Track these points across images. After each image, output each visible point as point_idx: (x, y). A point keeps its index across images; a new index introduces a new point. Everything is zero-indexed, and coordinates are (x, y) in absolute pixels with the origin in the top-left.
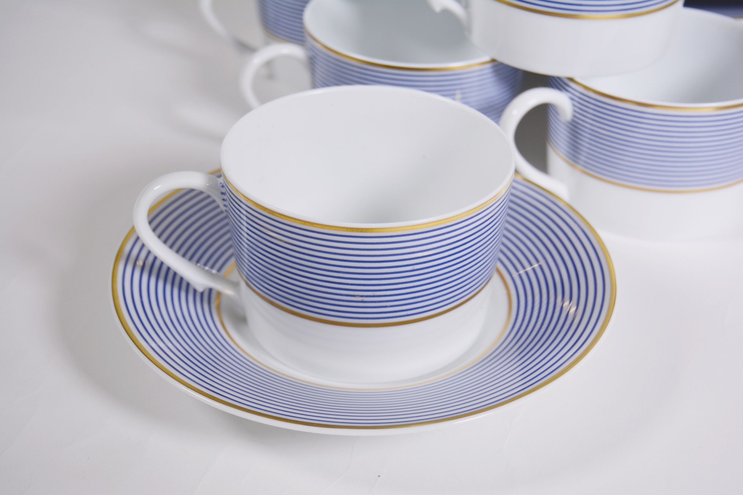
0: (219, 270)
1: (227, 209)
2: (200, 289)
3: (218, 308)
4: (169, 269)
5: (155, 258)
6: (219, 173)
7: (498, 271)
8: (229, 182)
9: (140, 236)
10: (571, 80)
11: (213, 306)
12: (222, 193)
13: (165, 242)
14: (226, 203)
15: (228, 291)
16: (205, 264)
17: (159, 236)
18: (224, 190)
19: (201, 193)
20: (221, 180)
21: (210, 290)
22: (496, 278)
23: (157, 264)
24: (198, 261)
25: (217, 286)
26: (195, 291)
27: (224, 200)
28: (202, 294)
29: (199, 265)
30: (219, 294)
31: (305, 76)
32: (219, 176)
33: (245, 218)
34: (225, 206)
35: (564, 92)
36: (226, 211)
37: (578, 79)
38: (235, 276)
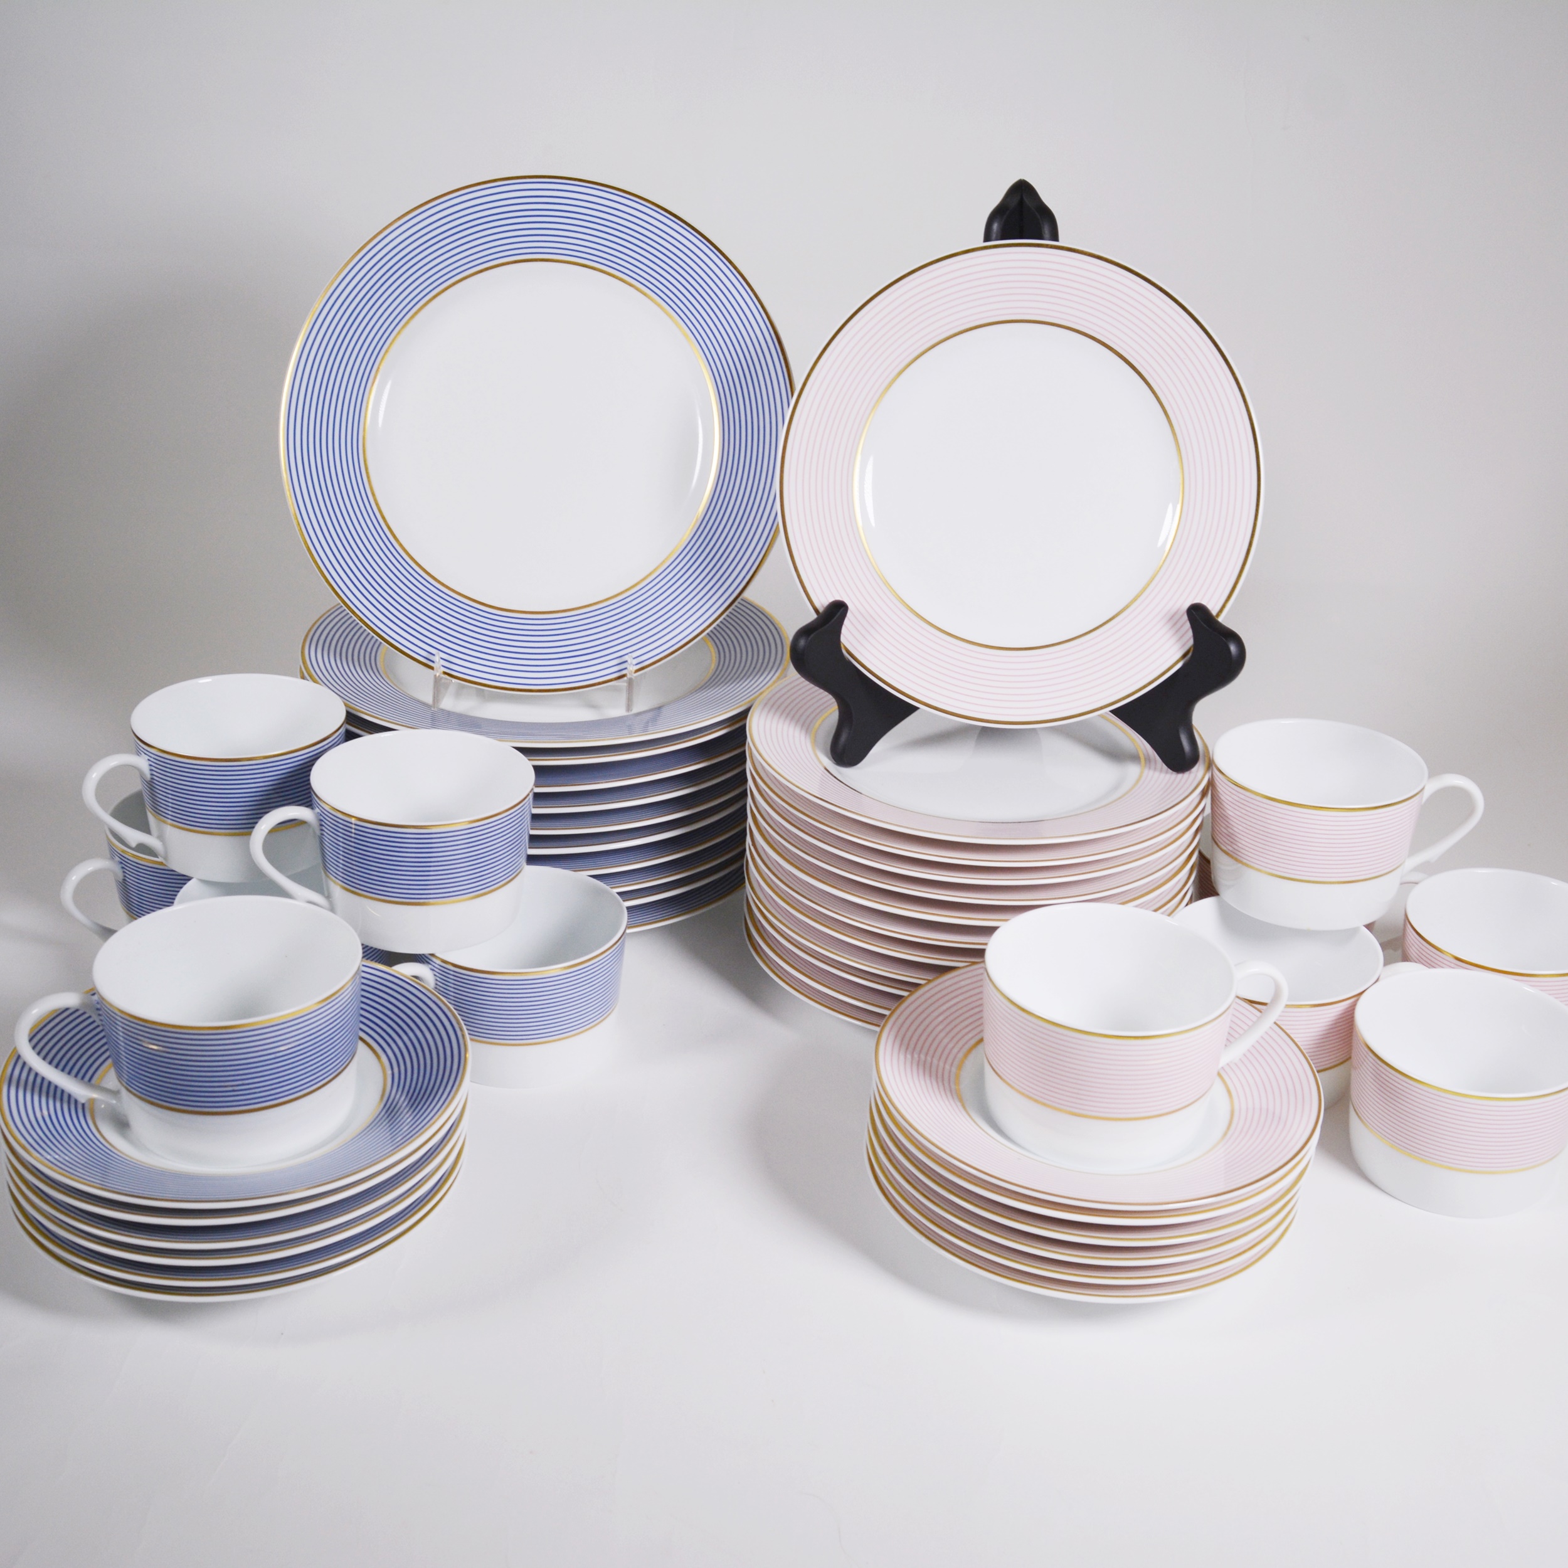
1: (103, 1023)
2: (82, 1100)
4: (50, 1083)
6: (93, 992)
7: (361, 1039)
8: (103, 999)
12: (98, 1009)
14: (102, 1018)
17: (39, 1054)
18: (99, 1006)
19: (78, 1010)
20: (96, 997)
27: (99, 1015)
32: (94, 994)
33: (120, 1029)
34: (101, 1020)
35: (427, 963)
36: (102, 1025)
37: (437, 955)
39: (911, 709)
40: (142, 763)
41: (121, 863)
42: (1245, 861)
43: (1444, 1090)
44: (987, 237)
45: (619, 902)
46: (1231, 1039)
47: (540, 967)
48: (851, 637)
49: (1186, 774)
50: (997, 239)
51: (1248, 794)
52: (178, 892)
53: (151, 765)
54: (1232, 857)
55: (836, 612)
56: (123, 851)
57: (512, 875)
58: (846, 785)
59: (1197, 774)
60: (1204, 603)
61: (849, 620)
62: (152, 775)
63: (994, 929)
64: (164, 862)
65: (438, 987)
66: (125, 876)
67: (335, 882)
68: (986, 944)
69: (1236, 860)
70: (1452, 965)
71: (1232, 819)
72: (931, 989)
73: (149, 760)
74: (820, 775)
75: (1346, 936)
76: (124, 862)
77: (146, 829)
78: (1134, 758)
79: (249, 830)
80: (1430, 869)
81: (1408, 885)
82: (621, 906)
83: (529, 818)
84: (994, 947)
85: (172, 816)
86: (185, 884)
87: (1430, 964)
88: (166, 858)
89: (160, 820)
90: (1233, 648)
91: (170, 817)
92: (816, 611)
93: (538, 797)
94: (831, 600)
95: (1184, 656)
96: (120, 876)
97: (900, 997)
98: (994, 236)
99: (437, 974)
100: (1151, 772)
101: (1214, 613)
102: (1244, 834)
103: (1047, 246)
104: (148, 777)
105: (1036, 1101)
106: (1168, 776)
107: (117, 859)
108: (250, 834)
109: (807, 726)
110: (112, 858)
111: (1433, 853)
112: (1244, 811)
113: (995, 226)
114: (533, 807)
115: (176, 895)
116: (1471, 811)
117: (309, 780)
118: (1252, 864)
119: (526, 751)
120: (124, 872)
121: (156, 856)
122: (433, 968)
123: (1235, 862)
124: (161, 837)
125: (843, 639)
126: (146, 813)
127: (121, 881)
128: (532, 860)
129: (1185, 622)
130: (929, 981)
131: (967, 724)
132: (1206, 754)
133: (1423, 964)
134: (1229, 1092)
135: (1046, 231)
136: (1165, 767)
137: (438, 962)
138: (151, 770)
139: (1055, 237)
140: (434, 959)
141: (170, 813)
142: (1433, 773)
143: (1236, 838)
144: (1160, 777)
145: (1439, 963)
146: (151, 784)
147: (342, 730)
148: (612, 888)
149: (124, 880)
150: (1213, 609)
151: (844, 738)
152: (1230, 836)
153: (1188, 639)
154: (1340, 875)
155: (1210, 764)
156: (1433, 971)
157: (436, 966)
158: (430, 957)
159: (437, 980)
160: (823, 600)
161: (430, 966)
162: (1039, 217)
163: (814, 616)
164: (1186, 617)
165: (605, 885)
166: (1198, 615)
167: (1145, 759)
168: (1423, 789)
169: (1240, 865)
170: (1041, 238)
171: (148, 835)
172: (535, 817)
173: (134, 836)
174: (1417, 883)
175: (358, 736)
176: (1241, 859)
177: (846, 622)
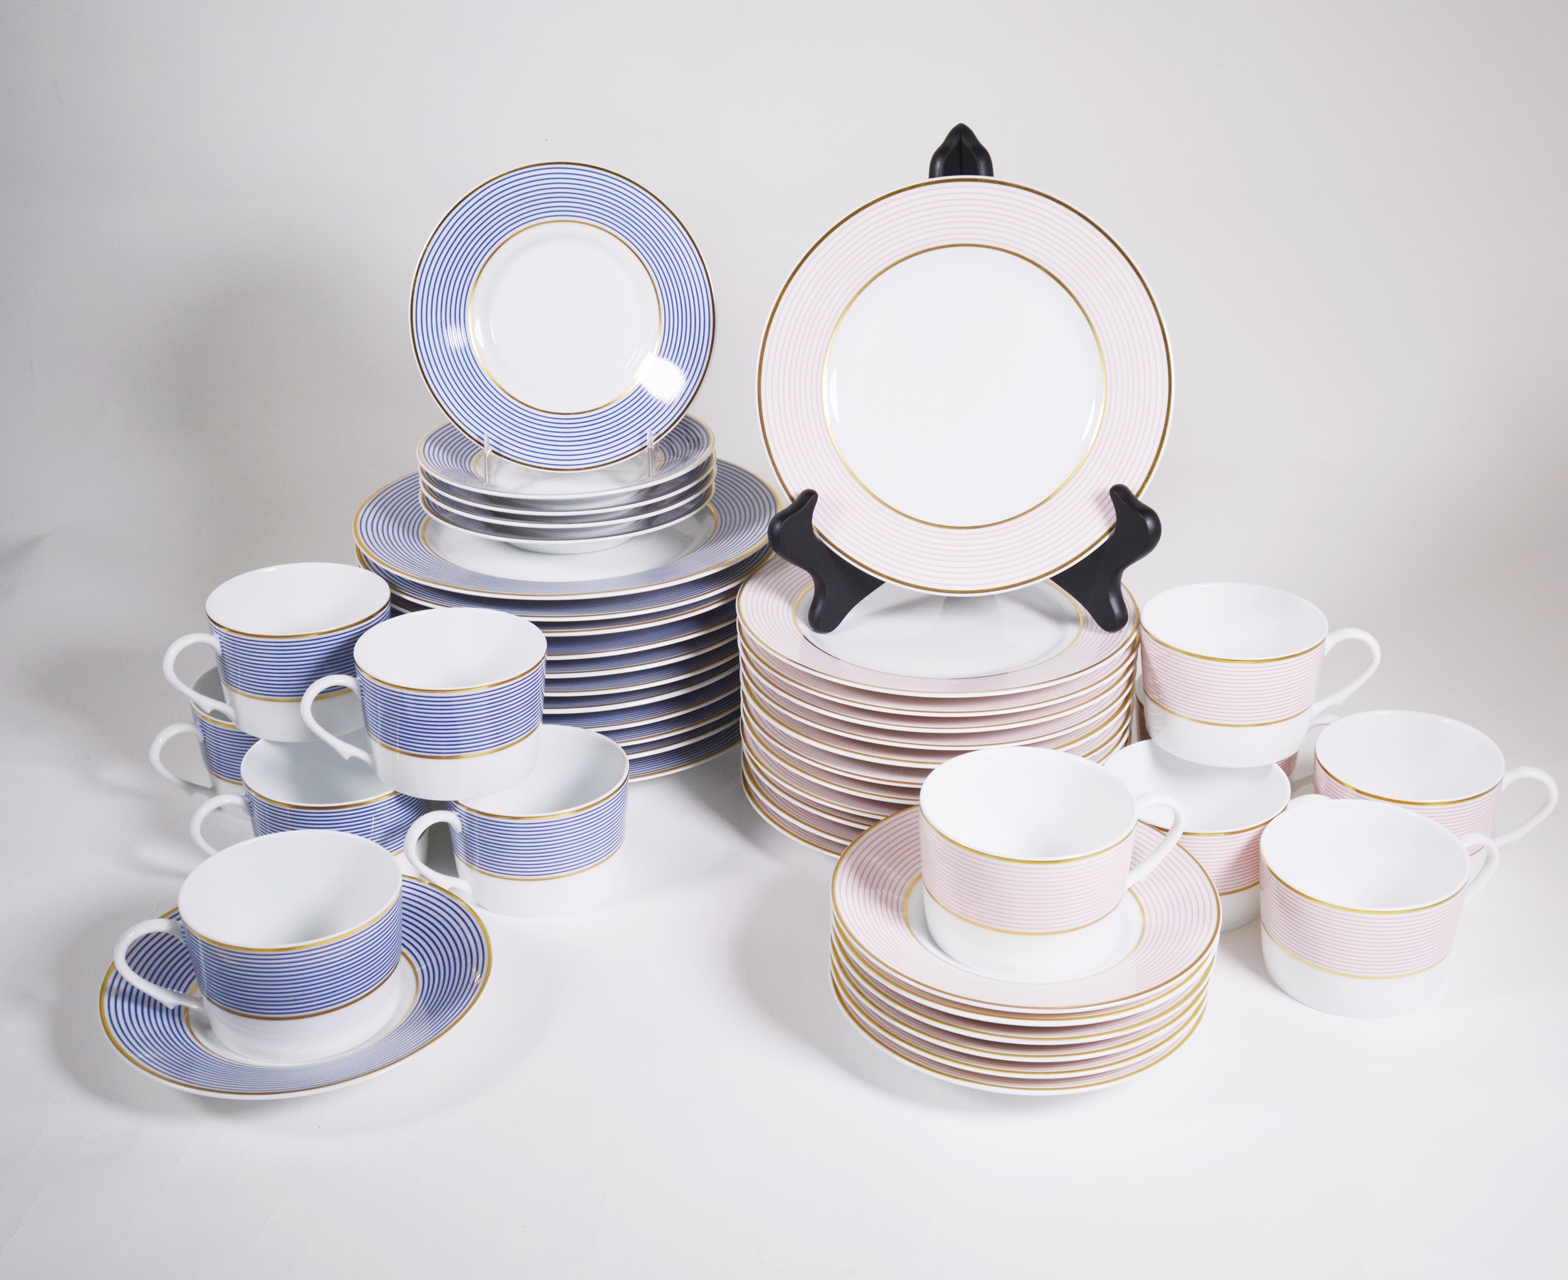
0: (185, 991)
3: (187, 1020)
5: (133, 987)
9: (119, 971)
10: (456, 802)
11: (183, 1019)
12: (183, 933)
13: (139, 974)
14: (186, 939)
15: (194, 1006)
16: (173, 988)
17: (134, 970)
18: (183, 931)
19: (167, 934)
20: (180, 922)
21: (180, 1007)
22: (403, 960)
23: (135, 992)
24: (167, 987)
25: (185, 1003)
26: (167, 1009)
27: (184, 937)
28: (173, 1010)
29: (168, 989)
30: (187, 1009)
31: (246, 823)
32: (178, 920)
34: (186, 941)
35: (454, 811)
37: (460, 802)
38: (198, 993)
39: (878, 583)
40: (214, 641)
41: (202, 727)
42: (1170, 709)
43: (1332, 905)
44: (932, 174)
45: (624, 756)
46: (1135, 862)
47: (556, 811)
48: (821, 521)
49: (1117, 633)
50: (939, 176)
51: (1169, 650)
52: (245, 754)
53: (221, 643)
54: (1157, 704)
55: (808, 499)
56: (203, 717)
57: (530, 731)
58: (819, 648)
59: (1127, 632)
60: (1126, 484)
61: (820, 505)
62: (223, 651)
63: (929, 771)
64: (237, 726)
65: (465, 831)
66: (205, 738)
67: (375, 740)
68: (921, 784)
69: (1163, 707)
70: (1354, 796)
71: (1157, 672)
72: (889, 823)
73: (220, 638)
74: (800, 643)
75: (1260, 773)
76: (203, 726)
77: (221, 698)
78: (1075, 620)
79: (300, 697)
80: (1339, 711)
81: (1316, 727)
82: (624, 758)
83: (542, 683)
84: (928, 787)
85: (241, 686)
86: (253, 744)
87: (1334, 796)
88: (237, 722)
89: (231, 689)
90: (1149, 523)
91: (239, 687)
92: (792, 499)
93: (550, 664)
94: (804, 489)
95: (1110, 530)
96: (202, 738)
97: (861, 831)
98: (937, 172)
99: (463, 820)
100: (1088, 632)
101: (1134, 493)
102: (1167, 685)
103: (981, 181)
104: (220, 653)
105: (961, 918)
106: (1101, 635)
107: (199, 724)
108: (300, 701)
109: (790, 599)
110: (195, 724)
111: (1338, 698)
112: (1166, 665)
113: (938, 165)
114: (547, 673)
115: (243, 757)
116: (1370, 661)
117: (353, 654)
118: (1176, 712)
119: (540, 625)
120: (204, 735)
121: (231, 722)
122: (460, 815)
123: (1162, 710)
124: (232, 705)
125: (814, 522)
126: (221, 686)
127: (202, 742)
128: (547, 719)
129: (1110, 502)
130: (887, 817)
131: (927, 594)
132: (1136, 616)
133: (1330, 796)
134: (1141, 908)
135: (982, 167)
136: (1100, 628)
137: (464, 809)
138: (222, 647)
139: (990, 172)
140: (458, 806)
141: (239, 683)
142: (1333, 629)
143: (1161, 689)
144: (1094, 636)
145: (1341, 795)
146: (222, 659)
147: (387, 609)
148: (618, 743)
149: (204, 741)
150: (1134, 489)
151: (819, 607)
152: (1156, 686)
153: (1112, 517)
154: (1252, 719)
155: (1138, 625)
156: (1336, 801)
157: (462, 813)
158: (455, 804)
159: (463, 825)
160: (796, 491)
161: (457, 813)
162: (975, 156)
163: (790, 503)
164: (1109, 498)
165: (612, 741)
166: (1120, 495)
167: (1084, 621)
168: (1324, 640)
169: (1166, 712)
170: (977, 173)
171: (223, 703)
172: (549, 682)
173: (209, 704)
174: (1328, 724)
175: (401, 613)
176: (1167, 707)
177: (817, 507)
